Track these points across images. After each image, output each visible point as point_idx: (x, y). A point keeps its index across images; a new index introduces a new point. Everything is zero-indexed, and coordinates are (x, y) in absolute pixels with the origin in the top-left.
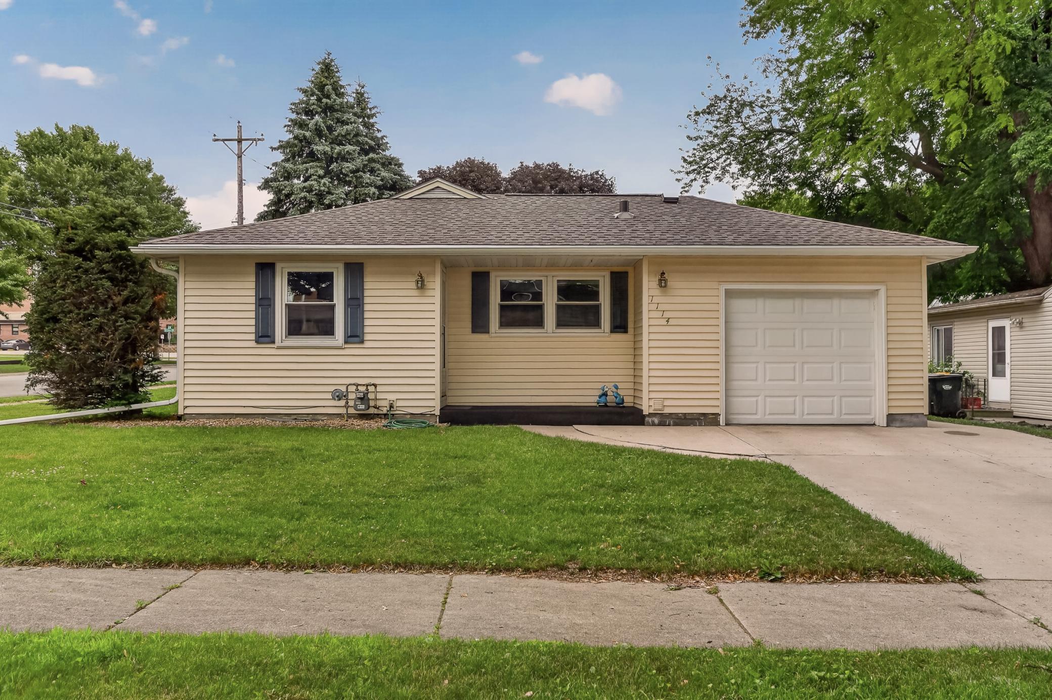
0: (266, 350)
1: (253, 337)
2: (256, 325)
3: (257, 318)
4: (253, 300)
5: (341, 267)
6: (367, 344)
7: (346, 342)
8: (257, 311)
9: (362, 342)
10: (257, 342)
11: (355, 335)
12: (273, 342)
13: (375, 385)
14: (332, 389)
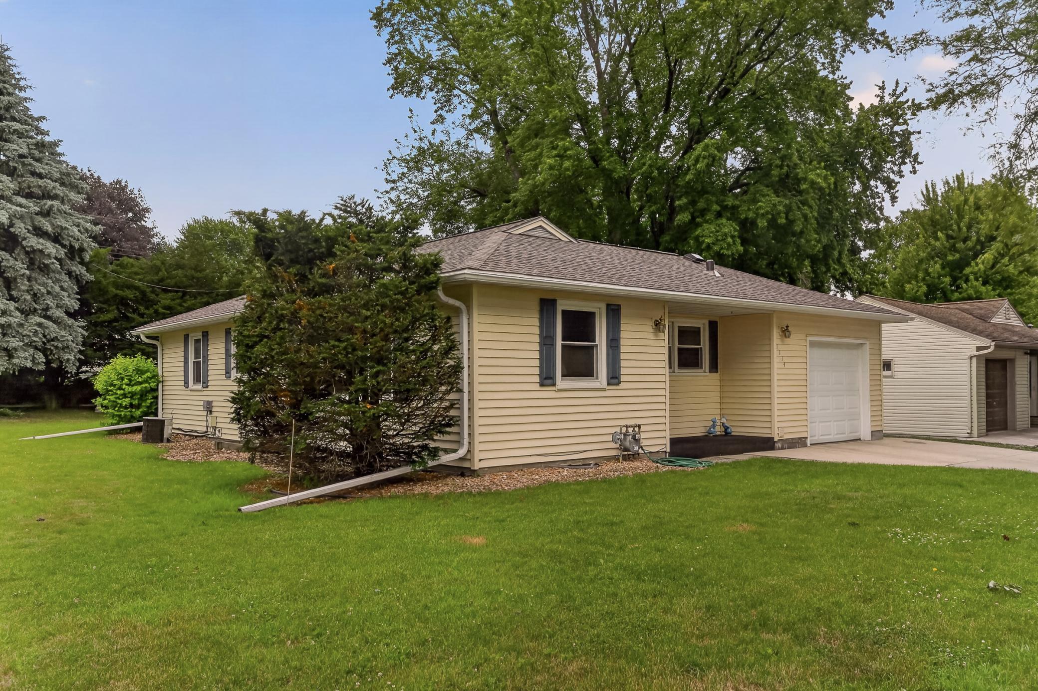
0: (548, 392)
1: (537, 379)
2: (541, 367)
3: (541, 359)
4: (537, 338)
5: (603, 307)
6: (622, 386)
7: (609, 384)
8: (541, 351)
9: (619, 383)
10: (542, 385)
11: (614, 378)
12: (554, 385)
13: (639, 427)
14: (613, 430)
